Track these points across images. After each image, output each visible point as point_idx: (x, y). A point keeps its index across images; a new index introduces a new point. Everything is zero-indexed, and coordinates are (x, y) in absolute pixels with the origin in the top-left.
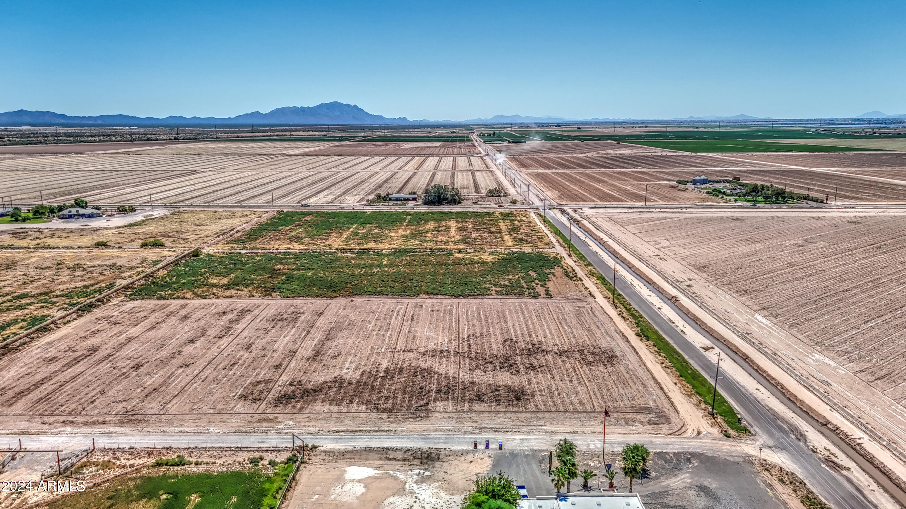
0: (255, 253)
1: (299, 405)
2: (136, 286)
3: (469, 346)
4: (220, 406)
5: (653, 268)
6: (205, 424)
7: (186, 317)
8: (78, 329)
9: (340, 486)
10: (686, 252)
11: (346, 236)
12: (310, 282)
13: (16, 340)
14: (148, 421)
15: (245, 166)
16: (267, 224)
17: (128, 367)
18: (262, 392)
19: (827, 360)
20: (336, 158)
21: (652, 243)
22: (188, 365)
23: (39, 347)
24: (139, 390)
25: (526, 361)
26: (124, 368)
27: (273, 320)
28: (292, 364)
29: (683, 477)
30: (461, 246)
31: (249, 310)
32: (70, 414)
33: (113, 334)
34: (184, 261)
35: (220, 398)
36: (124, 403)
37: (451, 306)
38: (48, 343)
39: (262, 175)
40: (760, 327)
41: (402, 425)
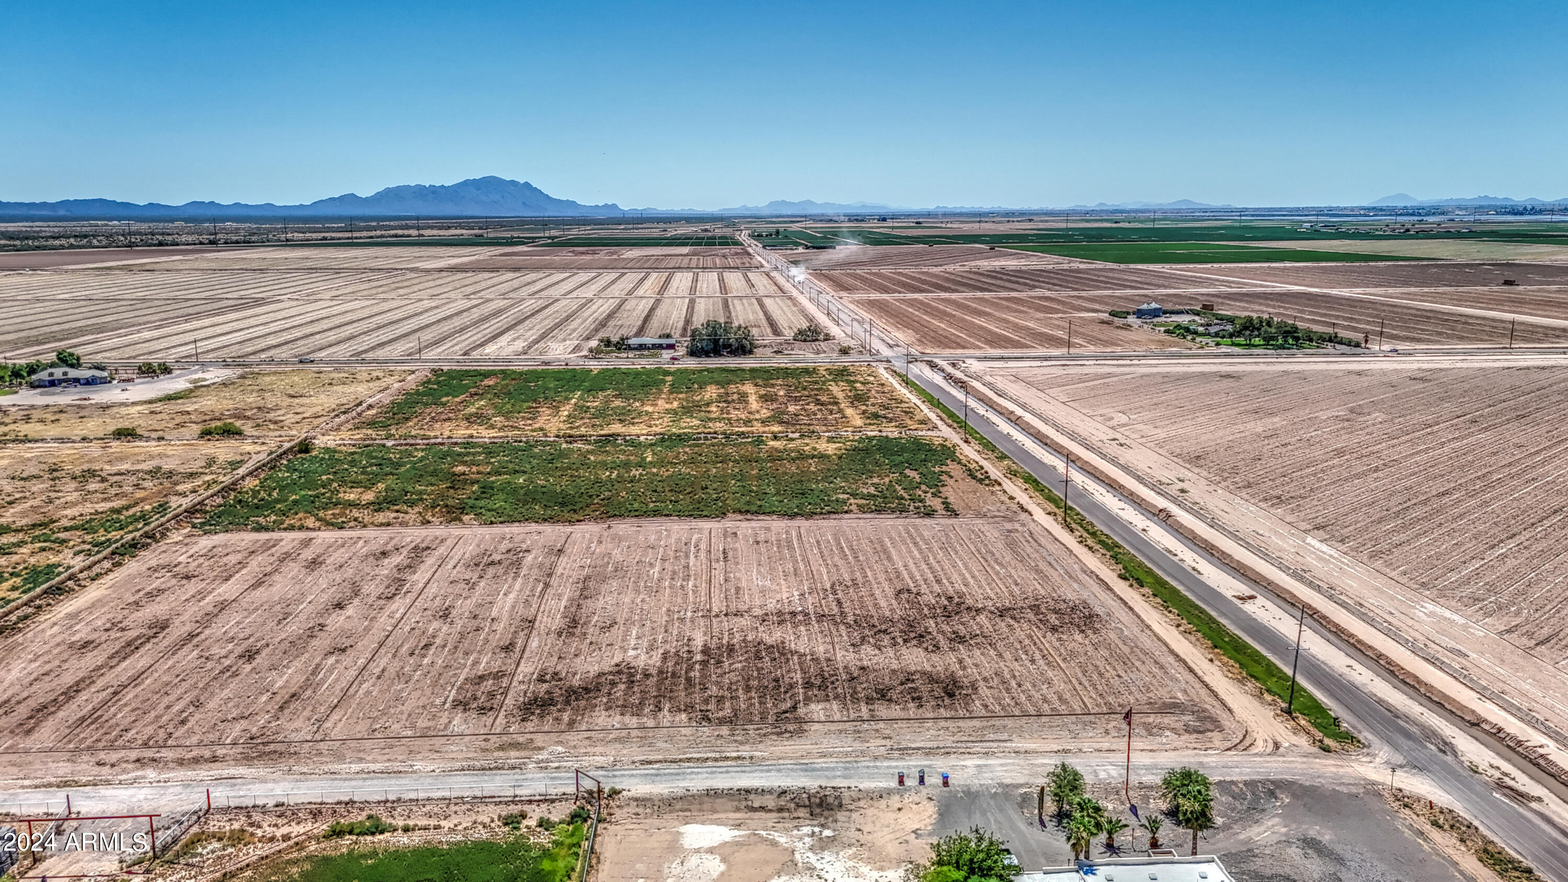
0: (411, 445)
1: (566, 717)
2: (208, 508)
3: (839, 603)
4: (422, 723)
5: (1114, 461)
6: (404, 757)
7: (314, 564)
8: (120, 588)
9: (678, 861)
10: (1161, 434)
11: (566, 413)
12: (526, 494)
13: (10, 612)
14: (295, 753)
15: (349, 289)
16: (417, 393)
17: (232, 656)
18: (491, 695)
19: (1448, 614)
20: (510, 275)
21: (1099, 419)
22: (344, 650)
23: (55, 624)
24: (264, 698)
25: (947, 628)
26: (225, 657)
27: (477, 565)
28: (534, 643)
29: (1270, 823)
30: (776, 428)
31: (428, 548)
32: (145, 745)
33: (187, 596)
34: (285, 462)
35: (418, 707)
36: (244, 724)
37: (787, 532)
38: (70, 616)
39: (385, 306)
40: (1321, 559)
41: (761, 746)
